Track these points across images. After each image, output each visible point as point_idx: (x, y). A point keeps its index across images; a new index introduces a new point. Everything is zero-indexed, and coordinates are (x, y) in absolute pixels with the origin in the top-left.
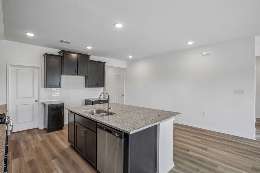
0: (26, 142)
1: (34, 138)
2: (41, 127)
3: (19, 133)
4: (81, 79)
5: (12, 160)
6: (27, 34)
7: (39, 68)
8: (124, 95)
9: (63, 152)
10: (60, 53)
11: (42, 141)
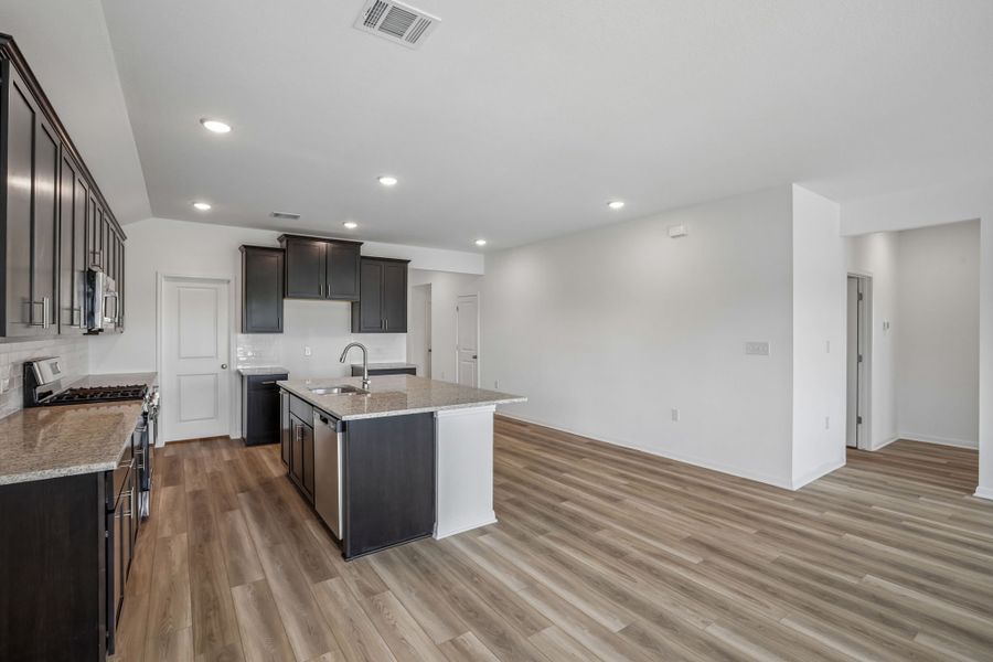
0: (195, 462)
1: (213, 456)
2: (236, 434)
3: (185, 445)
4: (340, 310)
5: (163, 489)
6: (197, 205)
7: (229, 282)
8: (479, 359)
9: (267, 485)
10: (280, 240)
11: (230, 462)
